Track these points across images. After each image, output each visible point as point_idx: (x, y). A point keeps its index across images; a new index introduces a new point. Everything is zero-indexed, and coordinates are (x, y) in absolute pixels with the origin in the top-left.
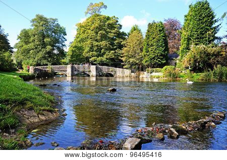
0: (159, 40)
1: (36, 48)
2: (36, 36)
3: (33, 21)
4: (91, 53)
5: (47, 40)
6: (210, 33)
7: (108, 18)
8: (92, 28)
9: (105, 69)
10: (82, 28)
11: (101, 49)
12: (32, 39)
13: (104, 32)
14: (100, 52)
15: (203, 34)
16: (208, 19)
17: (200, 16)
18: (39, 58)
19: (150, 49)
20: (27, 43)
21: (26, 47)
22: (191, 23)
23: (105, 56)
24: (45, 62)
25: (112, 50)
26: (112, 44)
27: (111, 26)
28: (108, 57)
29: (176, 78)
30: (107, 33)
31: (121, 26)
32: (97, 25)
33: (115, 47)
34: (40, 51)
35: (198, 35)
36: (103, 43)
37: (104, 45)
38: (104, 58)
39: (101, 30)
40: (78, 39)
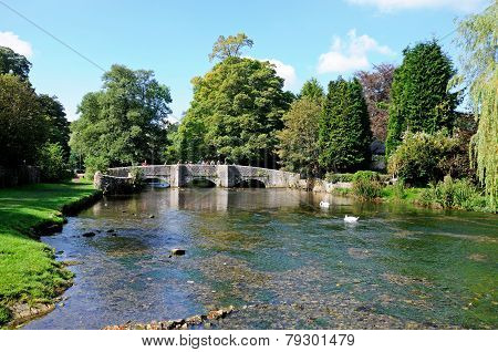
0: (350, 116)
1: (112, 130)
2: (112, 107)
3: (107, 76)
4: (220, 137)
5: (132, 114)
6: (441, 107)
7: (256, 66)
8: (221, 88)
9: (246, 172)
10: (204, 87)
11: (240, 130)
12: (103, 112)
13: (246, 96)
14: (239, 136)
15: (428, 110)
16: (438, 80)
17: (421, 73)
18: (116, 150)
19: (332, 135)
20: (94, 119)
21: (92, 127)
22: (406, 86)
23: (248, 145)
24: (127, 158)
25: (263, 131)
26: (263, 120)
27: (261, 84)
28: (253, 147)
29: (375, 197)
30: (253, 96)
31: (281, 81)
32: (231, 82)
33: (269, 126)
34: (119, 135)
35: (417, 112)
36: (244, 118)
37: (246, 121)
38: (246, 149)
39: (239, 92)
40: (196, 110)
